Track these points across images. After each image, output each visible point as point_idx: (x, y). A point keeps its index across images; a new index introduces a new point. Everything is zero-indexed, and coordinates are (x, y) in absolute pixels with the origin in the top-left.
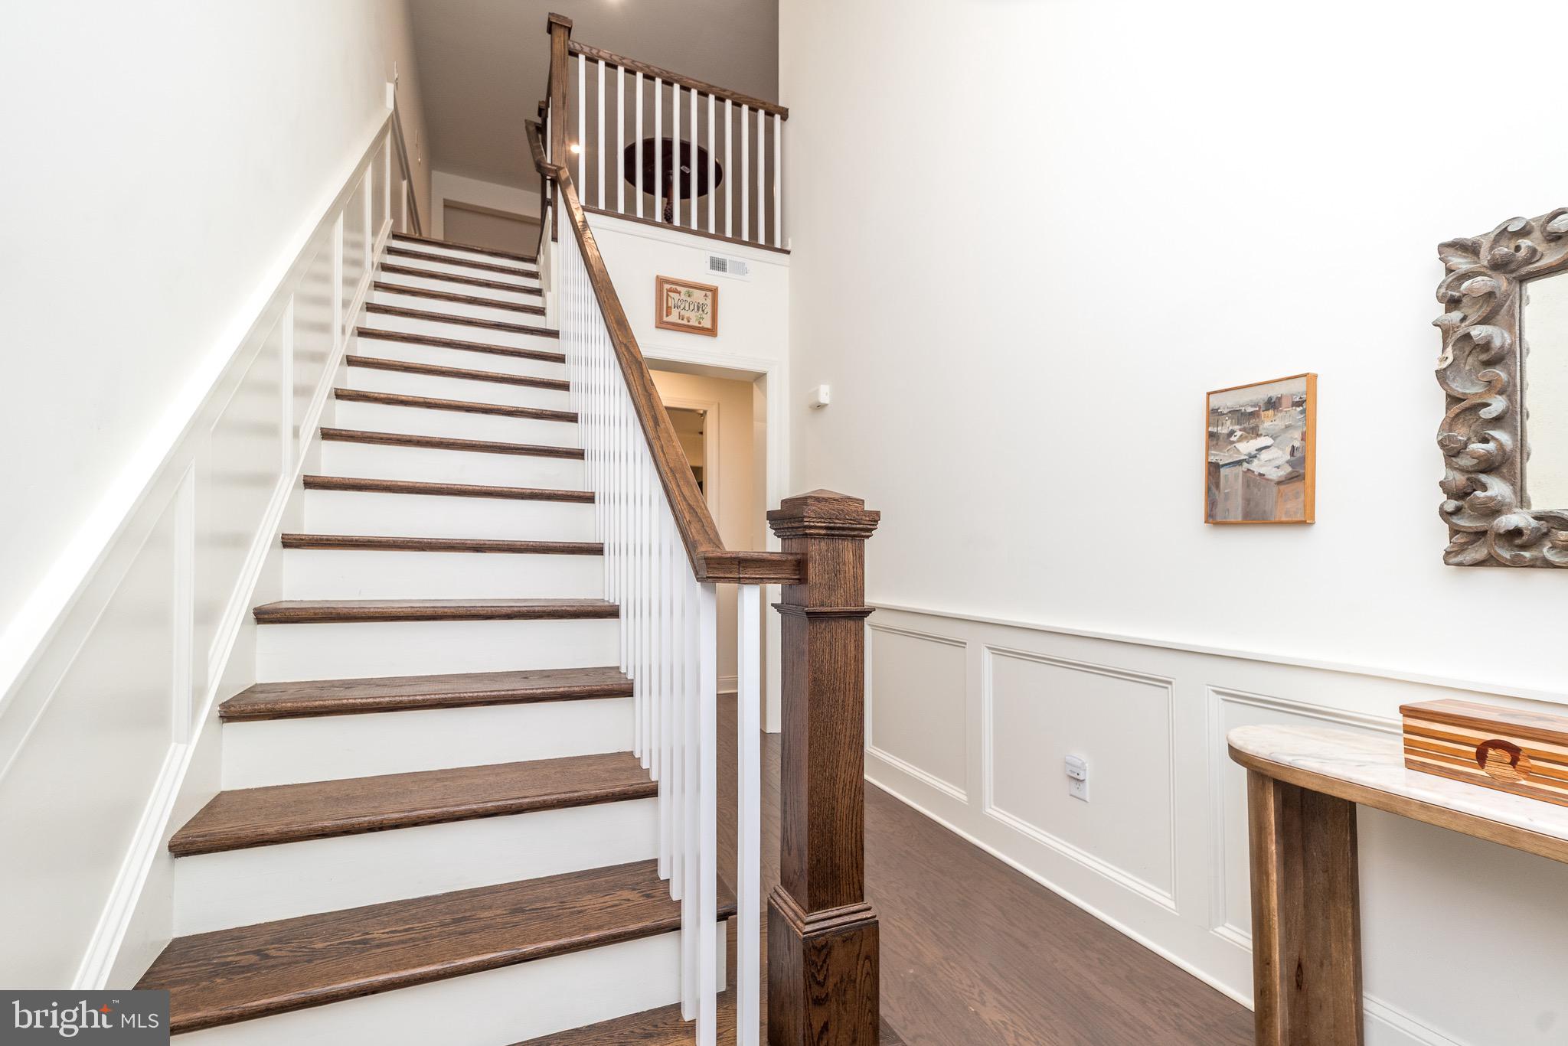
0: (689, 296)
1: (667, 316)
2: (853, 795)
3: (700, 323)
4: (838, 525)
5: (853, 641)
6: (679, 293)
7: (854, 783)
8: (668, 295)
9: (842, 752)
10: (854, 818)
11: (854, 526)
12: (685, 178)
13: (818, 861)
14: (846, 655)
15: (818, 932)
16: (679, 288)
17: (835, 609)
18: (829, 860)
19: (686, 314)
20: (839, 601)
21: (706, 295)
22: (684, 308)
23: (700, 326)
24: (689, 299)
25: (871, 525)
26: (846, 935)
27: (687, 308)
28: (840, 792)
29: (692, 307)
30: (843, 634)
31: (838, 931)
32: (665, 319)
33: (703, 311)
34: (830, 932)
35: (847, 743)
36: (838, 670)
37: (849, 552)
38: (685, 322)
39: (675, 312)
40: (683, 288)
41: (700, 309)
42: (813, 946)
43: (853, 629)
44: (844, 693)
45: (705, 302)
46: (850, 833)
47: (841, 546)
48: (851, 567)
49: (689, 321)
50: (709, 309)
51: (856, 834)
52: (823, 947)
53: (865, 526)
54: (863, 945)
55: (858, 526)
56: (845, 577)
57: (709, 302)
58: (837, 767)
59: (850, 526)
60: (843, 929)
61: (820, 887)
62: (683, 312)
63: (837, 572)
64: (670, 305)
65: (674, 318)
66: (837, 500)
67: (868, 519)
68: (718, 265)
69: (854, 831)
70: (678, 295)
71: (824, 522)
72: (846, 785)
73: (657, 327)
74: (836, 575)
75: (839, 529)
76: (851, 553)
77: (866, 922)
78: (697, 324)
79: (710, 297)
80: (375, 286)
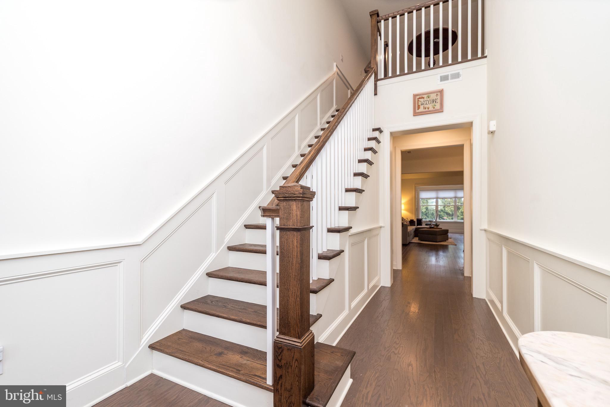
0: (429, 98)
1: (418, 109)
2: (295, 297)
3: (434, 108)
4: (287, 196)
5: (296, 239)
6: (424, 98)
7: (296, 293)
8: (418, 101)
9: (291, 281)
10: (296, 306)
11: (293, 196)
12: (436, 44)
13: (283, 317)
14: (293, 245)
15: (280, 342)
16: (423, 96)
17: (289, 227)
18: (286, 318)
19: (427, 106)
20: (290, 224)
21: (437, 95)
22: (426, 104)
23: (434, 109)
24: (428, 99)
25: (299, 195)
26: (289, 347)
27: (427, 103)
28: (291, 295)
29: (430, 102)
30: (292, 236)
31: (286, 345)
32: (417, 111)
33: (436, 102)
34: (283, 344)
35: (293, 277)
36: (290, 250)
37: (294, 205)
38: (427, 110)
39: (422, 107)
40: (425, 95)
41: (434, 102)
42: (277, 345)
43: (296, 235)
44: (292, 259)
45: (437, 98)
46: (294, 312)
47: (291, 204)
48: (295, 212)
49: (428, 109)
50: (439, 101)
51: (297, 313)
52: (281, 348)
53: (297, 196)
54: (295, 355)
55: (294, 196)
56: (293, 215)
57: (439, 97)
58: (290, 285)
59: (291, 196)
60: (288, 345)
61: (283, 327)
62: (425, 106)
63: (290, 214)
64: (419, 104)
65: (421, 109)
66: (290, 187)
67: (297, 193)
68: (444, 78)
69: (296, 312)
70: (423, 99)
71: (282, 195)
72: (293, 293)
73: (414, 116)
74: (289, 214)
75: (288, 197)
76: (295, 206)
77: (297, 346)
78: (433, 109)
79: (439, 95)
80: (321, 130)
